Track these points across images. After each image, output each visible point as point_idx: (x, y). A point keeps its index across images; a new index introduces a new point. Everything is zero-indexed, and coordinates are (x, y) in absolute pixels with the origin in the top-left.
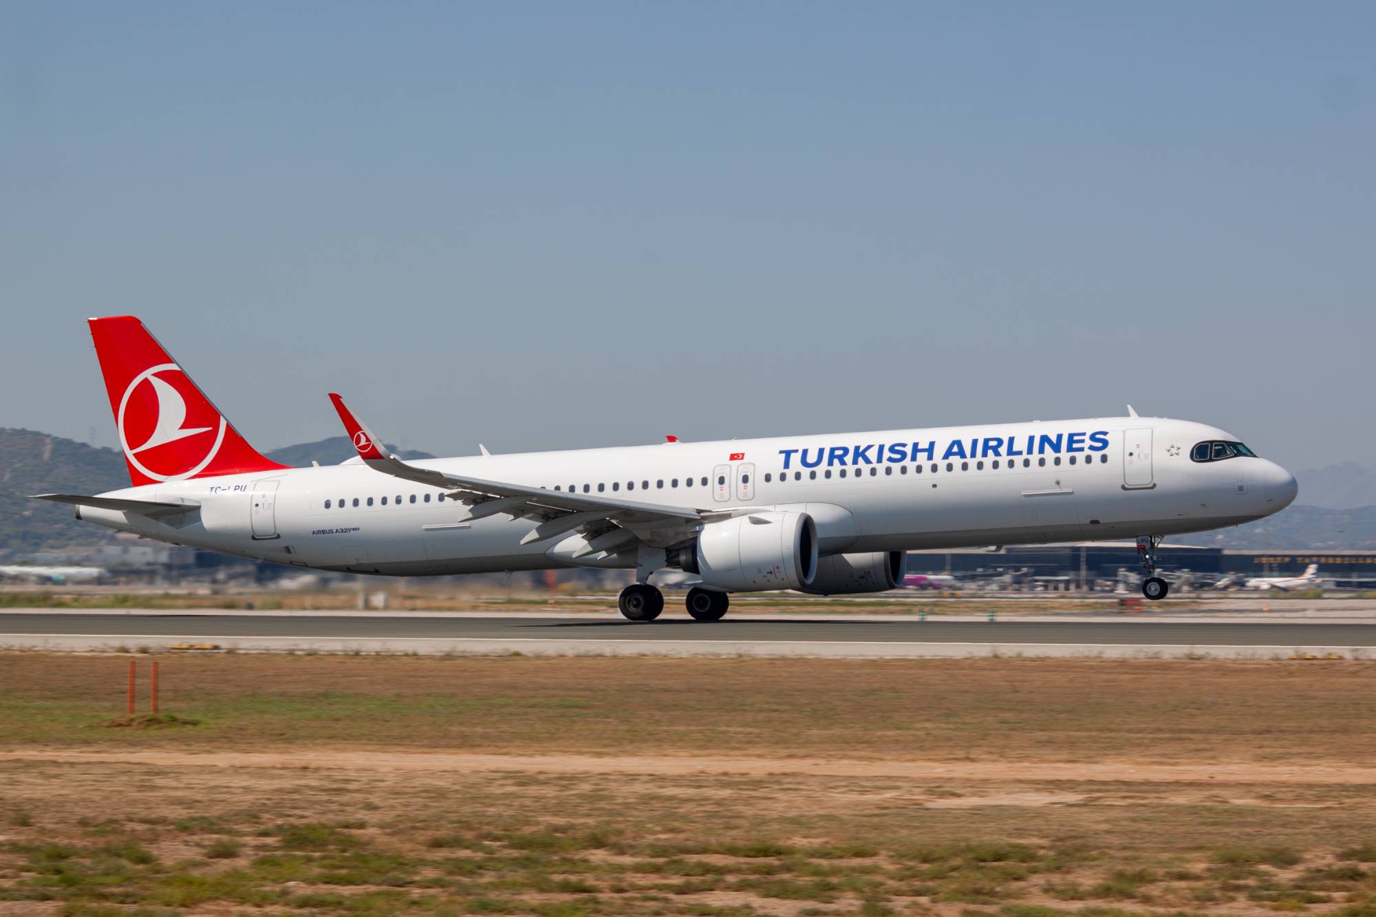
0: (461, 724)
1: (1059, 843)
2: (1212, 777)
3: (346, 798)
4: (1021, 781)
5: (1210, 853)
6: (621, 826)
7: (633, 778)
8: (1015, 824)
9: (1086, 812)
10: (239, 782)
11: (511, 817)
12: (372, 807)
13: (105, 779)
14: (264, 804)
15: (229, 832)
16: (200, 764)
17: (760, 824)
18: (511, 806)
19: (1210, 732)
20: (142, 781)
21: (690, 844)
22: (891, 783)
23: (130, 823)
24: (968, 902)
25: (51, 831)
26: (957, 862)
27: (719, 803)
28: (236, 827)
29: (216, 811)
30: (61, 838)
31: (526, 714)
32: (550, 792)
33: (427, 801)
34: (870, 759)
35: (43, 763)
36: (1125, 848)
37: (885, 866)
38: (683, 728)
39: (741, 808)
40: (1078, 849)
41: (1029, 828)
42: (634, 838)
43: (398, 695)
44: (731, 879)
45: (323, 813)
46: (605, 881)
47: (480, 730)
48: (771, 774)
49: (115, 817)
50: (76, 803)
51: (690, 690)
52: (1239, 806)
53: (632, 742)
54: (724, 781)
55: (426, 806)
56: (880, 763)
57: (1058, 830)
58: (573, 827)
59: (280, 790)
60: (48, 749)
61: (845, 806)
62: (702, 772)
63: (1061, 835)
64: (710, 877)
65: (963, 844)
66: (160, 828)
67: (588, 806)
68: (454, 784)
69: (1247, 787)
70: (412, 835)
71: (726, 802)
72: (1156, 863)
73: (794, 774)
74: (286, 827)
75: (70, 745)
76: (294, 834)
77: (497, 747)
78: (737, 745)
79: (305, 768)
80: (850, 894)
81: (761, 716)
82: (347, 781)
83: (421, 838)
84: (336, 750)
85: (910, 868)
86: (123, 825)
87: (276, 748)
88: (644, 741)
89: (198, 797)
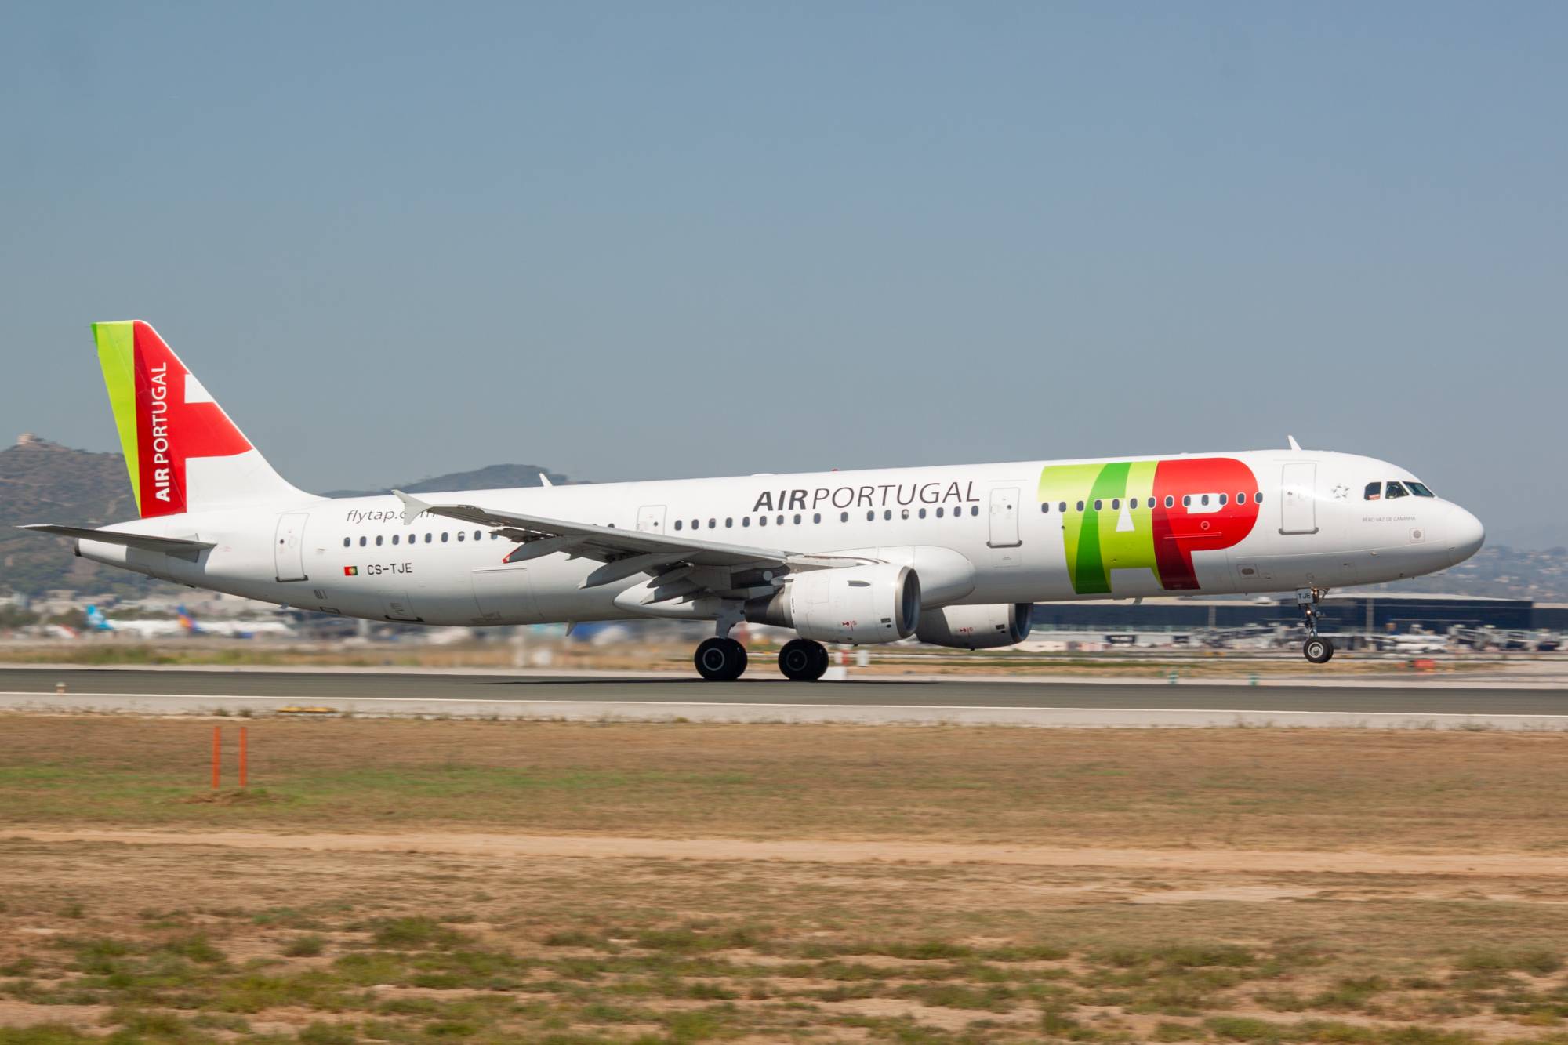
0: (602, 802)
1: (1282, 945)
2: (1471, 869)
3: (454, 887)
4: (1246, 872)
5: (1456, 958)
6: (773, 922)
7: (793, 866)
8: (1234, 922)
9: (1318, 909)
10: (332, 867)
11: (645, 910)
12: (482, 898)
13: (173, 864)
14: (359, 894)
15: (313, 926)
16: (290, 846)
17: (935, 921)
18: (645, 897)
19: (1479, 815)
20: (219, 866)
21: (851, 943)
22: (1094, 873)
23: (201, 915)
24: (1166, 1014)
25: (107, 923)
26: (1156, 966)
27: (889, 895)
28: (322, 920)
29: (301, 902)
30: (117, 931)
31: (679, 790)
32: (694, 881)
33: (549, 893)
34: (1075, 846)
35: (107, 844)
36: (1358, 951)
37: (1073, 971)
38: (859, 808)
39: (914, 902)
40: (1303, 952)
41: (1249, 927)
42: (786, 936)
43: (533, 768)
44: (894, 984)
45: (427, 905)
46: (747, 986)
47: (622, 808)
48: (955, 862)
49: (181, 908)
50: (139, 891)
51: (876, 764)
52: (1499, 902)
53: (798, 824)
54: (901, 870)
55: (547, 898)
56: (1084, 850)
57: (1281, 930)
58: (715, 923)
59: (381, 878)
60: (116, 828)
61: (1038, 900)
62: (875, 859)
63: (1285, 936)
64: (867, 982)
65: (1168, 946)
66: (233, 921)
67: (736, 898)
68: (583, 872)
69: (1510, 880)
70: (526, 931)
71: (899, 894)
72: (1392, 969)
73: (982, 863)
74: (382, 920)
75: (141, 823)
76: (389, 929)
77: (639, 828)
78: (920, 828)
79: (412, 852)
80: (1029, 1003)
81: (955, 794)
82: (457, 868)
83: (539, 935)
84: (453, 831)
85: (1102, 973)
86: (191, 918)
87: (381, 829)
88: (811, 822)
89: (283, 886)
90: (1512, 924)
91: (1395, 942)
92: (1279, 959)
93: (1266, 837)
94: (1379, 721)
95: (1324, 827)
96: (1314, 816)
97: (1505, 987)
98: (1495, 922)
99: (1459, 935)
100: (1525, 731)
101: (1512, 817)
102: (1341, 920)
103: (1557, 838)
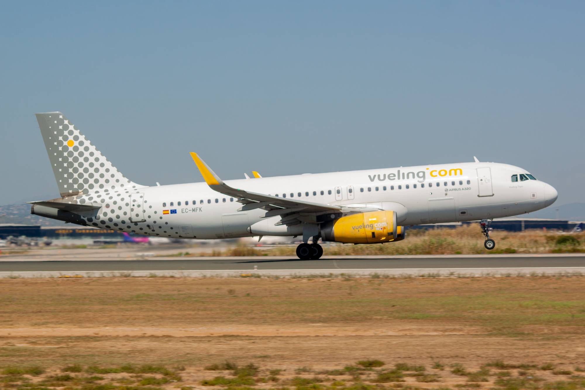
2: (9, 334)
19: (13, 312)
52: (19, 347)
69: (25, 338)
90: (25, 356)
97: (21, 381)
98: (18, 355)
99: (4, 361)
100: (34, 278)
101: (27, 313)
103: (44, 321)
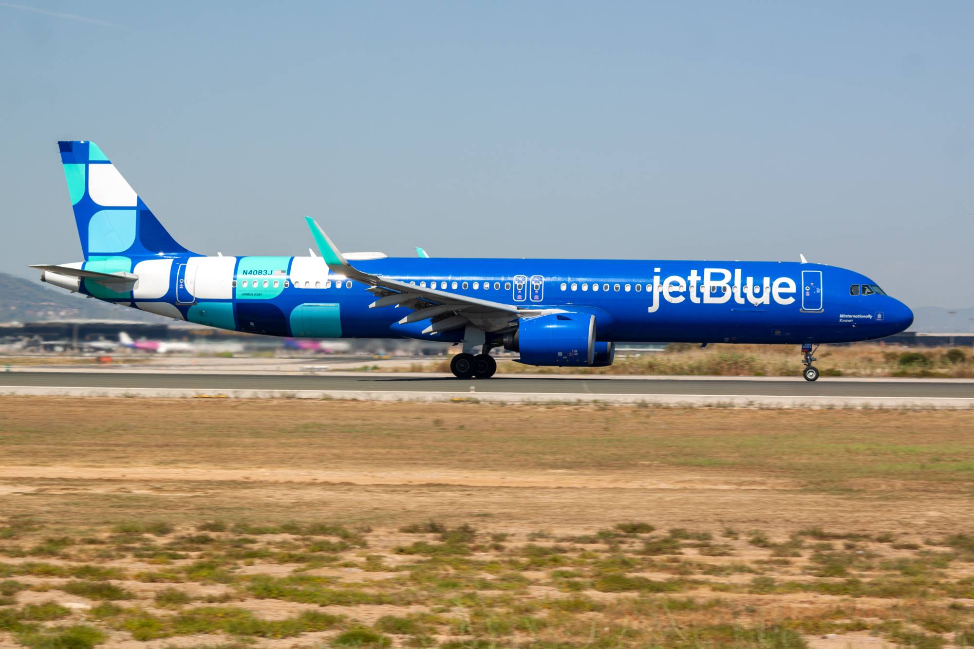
90: (145, 507)
91: (79, 517)
92: (13, 527)
93: (7, 458)
94: (76, 392)
95: (41, 452)
96: (36, 446)
97: (140, 542)
98: (136, 506)
99: (115, 513)
100: (158, 398)
102: (48, 505)
103: (173, 458)
